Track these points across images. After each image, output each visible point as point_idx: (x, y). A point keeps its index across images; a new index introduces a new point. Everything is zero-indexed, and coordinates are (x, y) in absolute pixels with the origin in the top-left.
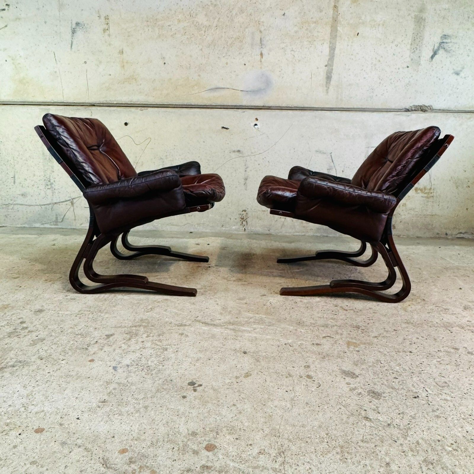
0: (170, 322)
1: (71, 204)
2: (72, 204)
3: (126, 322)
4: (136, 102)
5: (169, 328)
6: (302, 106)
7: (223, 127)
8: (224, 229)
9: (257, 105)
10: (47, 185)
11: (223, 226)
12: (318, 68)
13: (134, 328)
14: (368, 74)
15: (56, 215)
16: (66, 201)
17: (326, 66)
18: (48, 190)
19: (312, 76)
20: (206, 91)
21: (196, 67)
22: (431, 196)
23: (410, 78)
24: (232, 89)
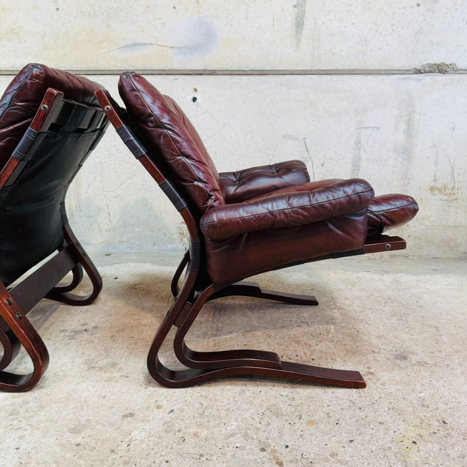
6: (261, 69)
8: (156, 248)
9: (194, 68)
11: (154, 244)
12: (283, 10)
14: (358, 18)
17: (295, 7)
19: (274, 22)
20: (119, 48)
21: (103, 14)
22: (453, 199)
23: (422, 22)
24: (157, 45)
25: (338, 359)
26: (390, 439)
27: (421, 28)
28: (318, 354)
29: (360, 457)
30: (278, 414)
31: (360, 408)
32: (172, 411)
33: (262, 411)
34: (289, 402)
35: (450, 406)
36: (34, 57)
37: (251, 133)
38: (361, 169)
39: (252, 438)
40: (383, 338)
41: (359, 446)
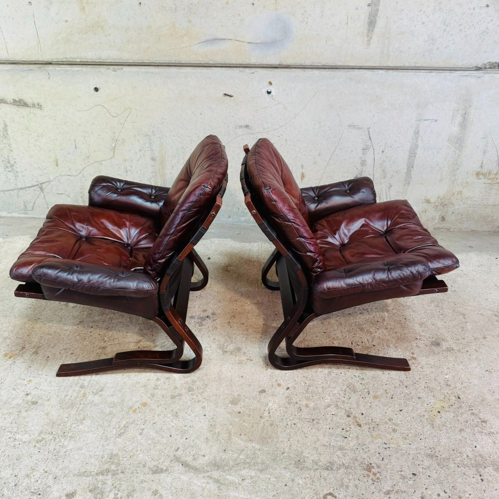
0: (143, 463)
1: (39, 189)
2: (42, 189)
3: (93, 460)
4: (105, 60)
5: (142, 477)
6: (333, 64)
7: (225, 94)
8: (231, 220)
9: (270, 63)
10: (7, 167)
11: (229, 217)
12: (357, 9)
13: (100, 477)
14: (428, 17)
15: (24, 202)
16: (33, 186)
17: (369, 5)
18: (10, 173)
19: (348, 20)
20: (200, 43)
21: (184, 9)
22: (495, 182)
23: (489, 23)
24: (236, 40)
25: (391, 346)
26: (424, 410)
27: (487, 28)
28: (377, 341)
29: (406, 421)
30: (355, 391)
31: (407, 387)
32: (288, 388)
33: (344, 388)
34: (361, 381)
35: (464, 385)
36: (119, 50)
37: (320, 123)
38: (417, 156)
39: (341, 408)
40: (424, 325)
41: (406, 414)
